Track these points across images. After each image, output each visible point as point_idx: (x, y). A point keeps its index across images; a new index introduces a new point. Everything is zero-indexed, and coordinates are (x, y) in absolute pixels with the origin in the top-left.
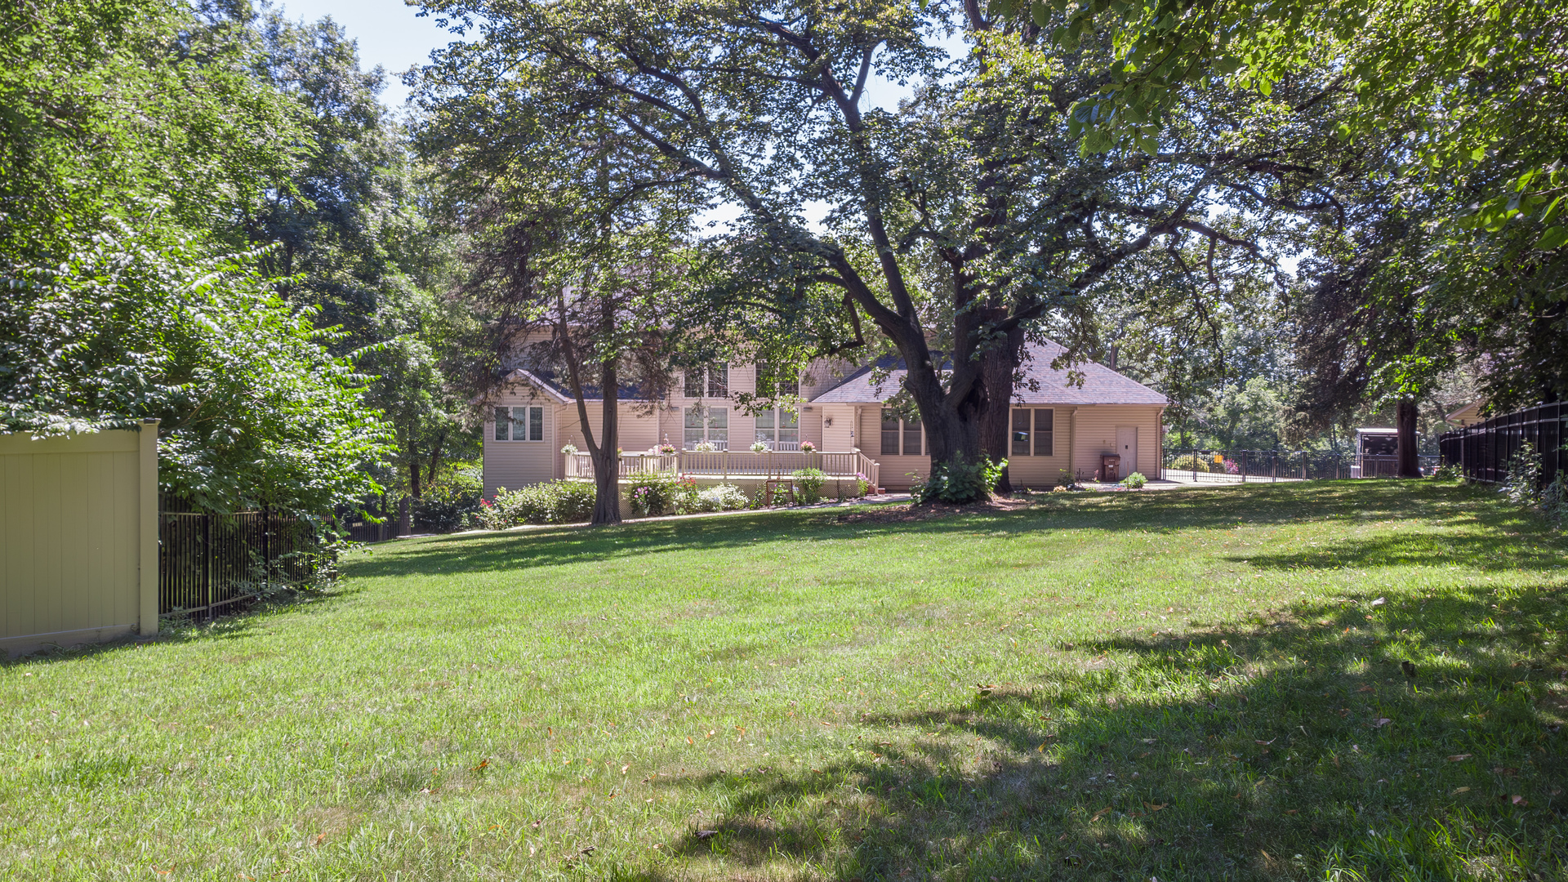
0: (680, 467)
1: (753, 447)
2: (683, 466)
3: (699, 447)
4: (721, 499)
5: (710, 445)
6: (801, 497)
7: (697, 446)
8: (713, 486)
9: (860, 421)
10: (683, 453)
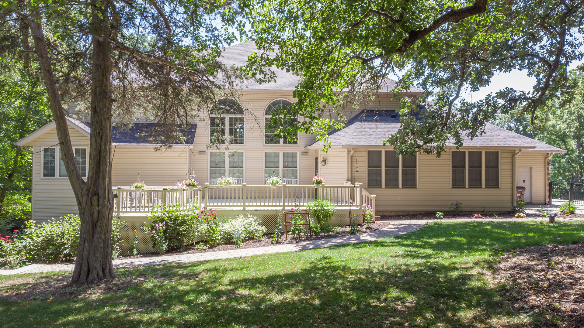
0: (203, 197)
1: (270, 181)
2: (206, 196)
3: (220, 181)
4: (241, 230)
5: (231, 179)
6: (317, 228)
7: (219, 180)
8: (234, 217)
9: (352, 161)
10: (205, 187)
